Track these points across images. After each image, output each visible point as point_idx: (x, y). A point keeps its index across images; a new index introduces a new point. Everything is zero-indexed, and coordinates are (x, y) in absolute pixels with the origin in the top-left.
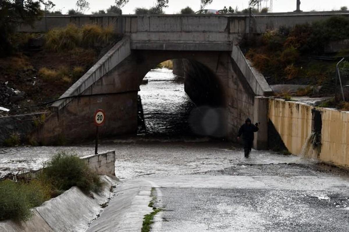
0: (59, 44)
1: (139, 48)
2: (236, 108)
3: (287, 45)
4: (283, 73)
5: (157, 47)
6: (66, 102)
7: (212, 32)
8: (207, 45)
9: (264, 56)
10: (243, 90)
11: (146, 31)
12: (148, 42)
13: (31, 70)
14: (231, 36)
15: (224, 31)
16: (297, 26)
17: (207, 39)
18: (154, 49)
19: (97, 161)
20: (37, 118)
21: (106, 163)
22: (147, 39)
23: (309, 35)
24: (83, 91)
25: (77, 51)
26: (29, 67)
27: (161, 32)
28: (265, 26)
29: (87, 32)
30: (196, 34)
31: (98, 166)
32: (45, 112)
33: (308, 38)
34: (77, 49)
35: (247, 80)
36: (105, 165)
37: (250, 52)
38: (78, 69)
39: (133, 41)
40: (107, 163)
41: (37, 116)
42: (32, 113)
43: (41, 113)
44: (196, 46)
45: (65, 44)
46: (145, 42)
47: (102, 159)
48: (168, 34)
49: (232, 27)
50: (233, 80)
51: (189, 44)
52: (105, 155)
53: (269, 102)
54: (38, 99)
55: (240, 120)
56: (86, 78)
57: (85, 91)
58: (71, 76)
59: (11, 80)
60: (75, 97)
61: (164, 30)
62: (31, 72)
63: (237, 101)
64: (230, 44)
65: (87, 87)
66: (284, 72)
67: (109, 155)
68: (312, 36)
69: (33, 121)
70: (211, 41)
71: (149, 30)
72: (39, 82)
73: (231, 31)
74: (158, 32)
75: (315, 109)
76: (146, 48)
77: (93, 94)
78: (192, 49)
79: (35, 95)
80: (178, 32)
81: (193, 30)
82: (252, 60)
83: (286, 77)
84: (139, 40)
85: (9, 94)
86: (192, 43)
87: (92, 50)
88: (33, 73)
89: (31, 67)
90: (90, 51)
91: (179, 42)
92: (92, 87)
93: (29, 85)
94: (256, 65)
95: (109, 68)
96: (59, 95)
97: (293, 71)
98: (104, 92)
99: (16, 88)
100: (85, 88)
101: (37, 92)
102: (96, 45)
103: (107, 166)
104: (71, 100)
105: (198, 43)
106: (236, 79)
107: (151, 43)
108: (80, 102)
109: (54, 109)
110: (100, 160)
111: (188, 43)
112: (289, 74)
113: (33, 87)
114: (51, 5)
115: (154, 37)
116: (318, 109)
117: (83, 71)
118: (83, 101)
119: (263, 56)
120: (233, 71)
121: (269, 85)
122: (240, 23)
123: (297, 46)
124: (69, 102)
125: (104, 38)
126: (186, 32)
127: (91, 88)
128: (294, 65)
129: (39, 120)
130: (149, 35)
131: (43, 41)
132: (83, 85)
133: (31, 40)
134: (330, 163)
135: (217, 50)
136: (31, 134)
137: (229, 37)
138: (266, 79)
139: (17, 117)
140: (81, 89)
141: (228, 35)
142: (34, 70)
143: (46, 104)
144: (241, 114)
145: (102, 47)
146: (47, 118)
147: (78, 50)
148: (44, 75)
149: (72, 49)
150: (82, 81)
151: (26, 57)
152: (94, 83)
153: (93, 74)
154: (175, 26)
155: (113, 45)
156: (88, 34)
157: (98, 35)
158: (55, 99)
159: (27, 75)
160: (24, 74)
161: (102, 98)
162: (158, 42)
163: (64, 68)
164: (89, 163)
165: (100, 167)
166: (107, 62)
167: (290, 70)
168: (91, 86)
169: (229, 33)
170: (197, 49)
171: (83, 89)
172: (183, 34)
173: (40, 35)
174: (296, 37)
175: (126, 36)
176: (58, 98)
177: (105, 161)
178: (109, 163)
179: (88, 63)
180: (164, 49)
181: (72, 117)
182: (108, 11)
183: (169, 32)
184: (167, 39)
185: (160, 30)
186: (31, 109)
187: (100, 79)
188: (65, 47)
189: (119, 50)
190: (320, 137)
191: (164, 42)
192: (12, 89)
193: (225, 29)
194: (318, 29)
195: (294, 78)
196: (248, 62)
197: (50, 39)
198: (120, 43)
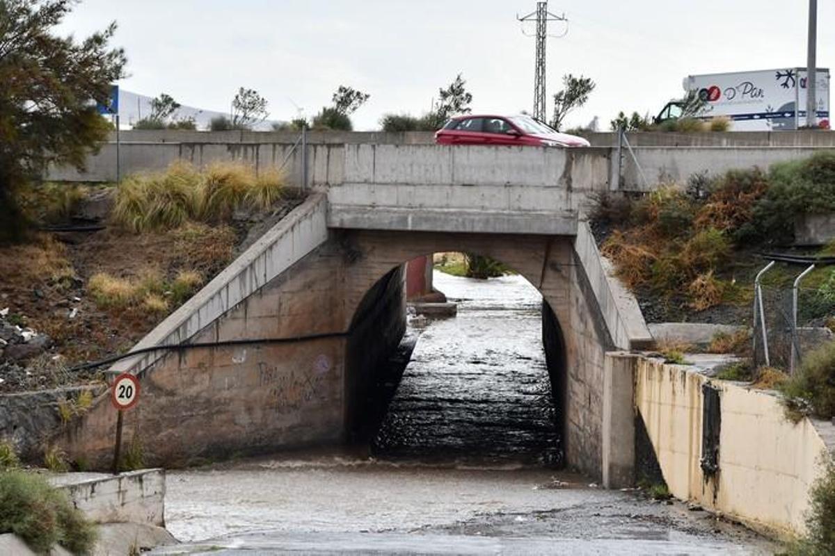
0: (146, 213)
1: (347, 225)
2: (582, 382)
3: (702, 223)
4: (687, 293)
5: (391, 223)
6: (147, 362)
7: (528, 186)
8: (516, 218)
9: (642, 251)
10: (595, 335)
11: (366, 182)
12: (369, 208)
13: (69, 278)
14: (574, 196)
15: (555, 184)
16: (730, 176)
17: (516, 205)
18: (386, 228)
19: (118, 490)
20: (69, 401)
21: (139, 495)
22: (368, 202)
23: (757, 198)
24: (193, 333)
25: (190, 230)
26: (66, 271)
27: (402, 184)
28: (658, 173)
29: (216, 182)
30: (486, 191)
31: (117, 503)
32: (90, 387)
33: (754, 205)
34: (189, 225)
35: (602, 309)
36: (137, 501)
37: (614, 239)
38: (186, 277)
39: (333, 207)
40: (142, 496)
41: (69, 395)
42: (58, 389)
43: (82, 387)
44: (487, 221)
45: (161, 213)
46: (362, 209)
47: (128, 487)
48: (421, 191)
49: (575, 173)
50: (577, 309)
51: (472, 217)
52: (137, 478)
53: (638, 366)
54: (79, 354)
55: (591, 411)
56: (203, 300)
57: (199, 333)
58: (169, 295)
59: (17, 306)
60: (173, 348)
61: (409, 179)
62: (68, 284)
63: (584, 364)
64: (571, 216)
65: (203, 325)
66: (688, 291)
67: (149, 477)
68: (764, 201)
69: (57, 409)
70: (525, 210)
71: (372, 181)
72: (87, 309)
73: (574, 185)
74: (396, 184)
75: (709, 383)
76: (366, 226)
77: (220, 340)
78: (478, 228)
79: (72, 341)
80: (444, 185)
81: (481, 181)
82: (616, 260)
83: (692, 305)
84: (349, 205)
85: (8, 341)
86: (479, 214)
87: (227, 229)
88: (75, 288)
89: (71, 272)
90: (223, 231)
91: (446, 210)
92: (217, 323)
93: (61, 317)
94: (623, 273)
95: (265, 275)
96: (130, 343)
97: (712, 288)
98: (252, 337)
99: (27, 325)
100: (199, 324)
101: (80, 334)
102: (239, 215)
103: (142, 504)
104: (159, 355)
105: (493, 214)
106: (582, 306)
107: (378, 211)
108: (185, 362)
109: (114, 376)
110: (122, 489)
111: (469, 214)
112: (699, 297)
113: (70, 323)
114: (170, 106)
115: (384, 197)
116: (716, 383)
117: (200, 281)
118: (191, 358)
119: (639, 249)
120: (578, 287)
121: (647, 322)
122: (596, 162)
123: (726, 226)
124: (156, 362)
125: (260, 198)
126: (464, 185)
127: (215, 326)
128: (713, 275)
129: (73, 407)
130: (373, 192)
131: (110, 204)
132: (195, 318)
133: (78, 202)
134: (732, 515)
135: (541, 232)
136: (51, 443)
137: (568, 199)
138: (641, 310)
139: (16, 397)
140: (189, 328)
141: (567, 195)
142: (77, 279)
143: (96, 366)
144: (592, 396)
145: (252, 222)
146: (94, 401)
147: (192, 228)
148: (101, 292)
149: (176, 227)
150: (193, 308)
151: (62, 246)
152: (225, 314)
153: (221, 289)
154: (437, 169)
155: (281, 216)
156: (219, 187)
157: (244, 192)
158: (123, 352)
159: (58, 291)
160: (51, 289)
161: (245, 352)
162: (395, 209)
163: (151, 274)
164: (94, 494)
165: (123, 504)
166: (262, 260)
167: (702, 286)
168: (217, 320)
169: (570, 189)
170: (490, 230)
171: (192, 329)
172: (458, 189)
173: (102, 189)
174: (725, 203)
175: (315, 193)
176: (128, 350)
177: (139, 493)
178: (148, 497)
179: (215, 261)
180: (410, 228)
181: (163, 400)
182: (316, 121)
183: (421, 184)
184: (417, 202)
185: (401, 180)
186: (56, 379)
187: (241, 302)
188: (161, 220)
189: (295, 231)
190: (717, 452)
191: (410, 210)
192: (18, 327)
193: (561, 179)
194: (780, 183)
195: (712, 307)
196: (607, 264)
197: (124, 200)
198: (298, 212)
